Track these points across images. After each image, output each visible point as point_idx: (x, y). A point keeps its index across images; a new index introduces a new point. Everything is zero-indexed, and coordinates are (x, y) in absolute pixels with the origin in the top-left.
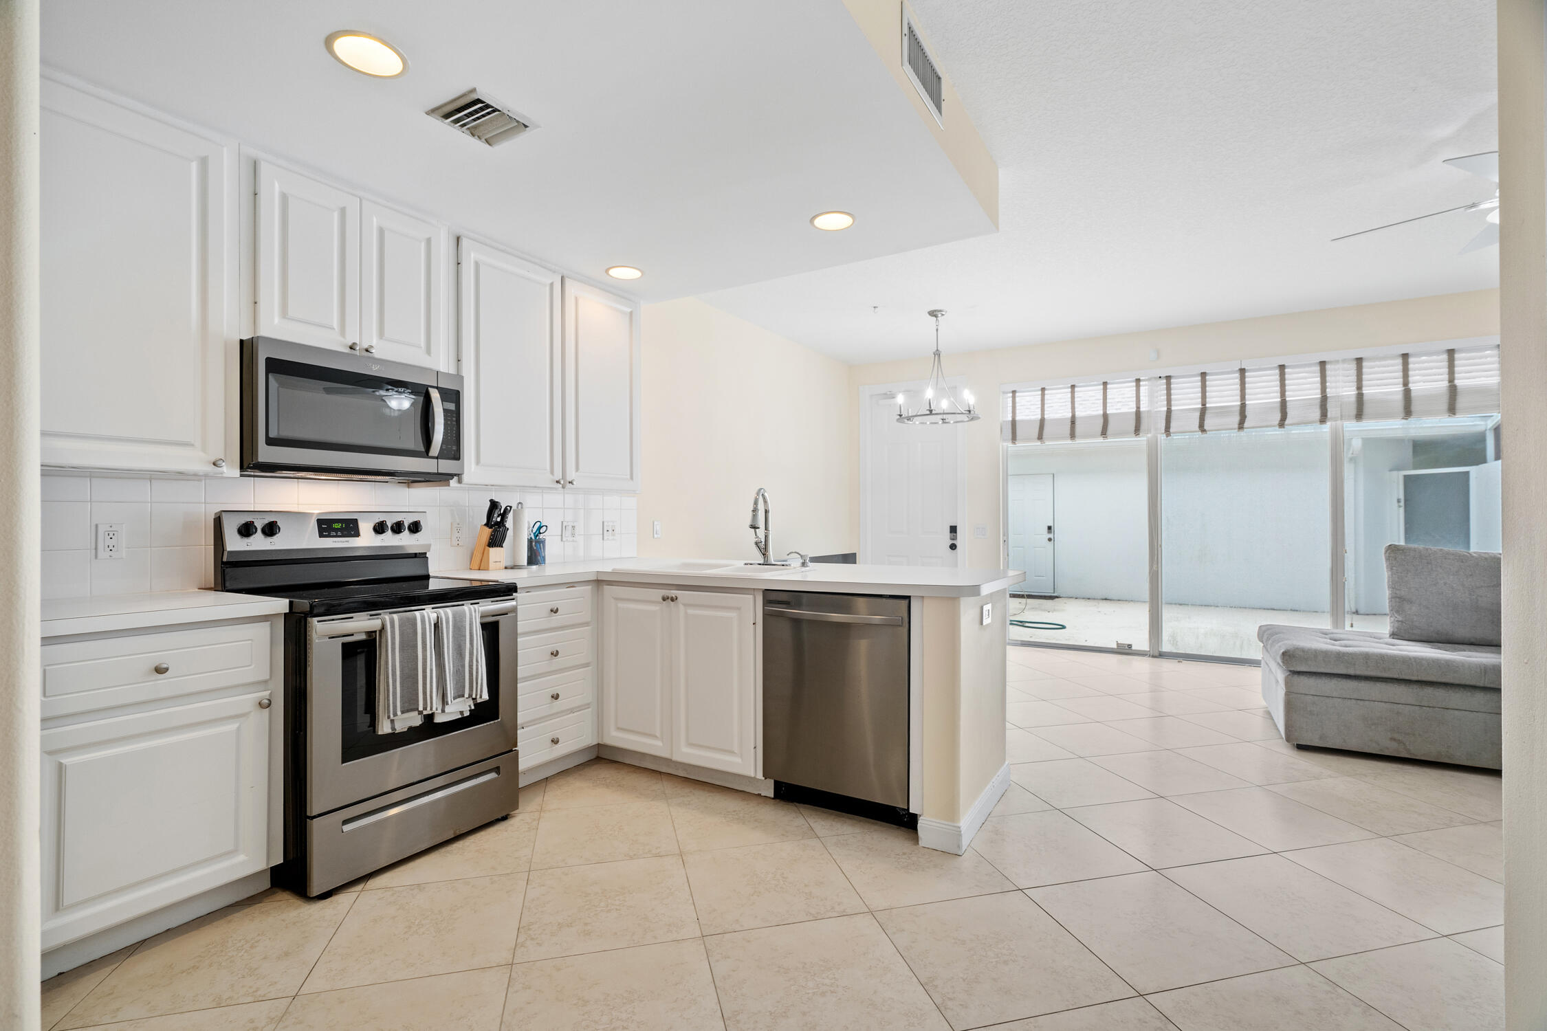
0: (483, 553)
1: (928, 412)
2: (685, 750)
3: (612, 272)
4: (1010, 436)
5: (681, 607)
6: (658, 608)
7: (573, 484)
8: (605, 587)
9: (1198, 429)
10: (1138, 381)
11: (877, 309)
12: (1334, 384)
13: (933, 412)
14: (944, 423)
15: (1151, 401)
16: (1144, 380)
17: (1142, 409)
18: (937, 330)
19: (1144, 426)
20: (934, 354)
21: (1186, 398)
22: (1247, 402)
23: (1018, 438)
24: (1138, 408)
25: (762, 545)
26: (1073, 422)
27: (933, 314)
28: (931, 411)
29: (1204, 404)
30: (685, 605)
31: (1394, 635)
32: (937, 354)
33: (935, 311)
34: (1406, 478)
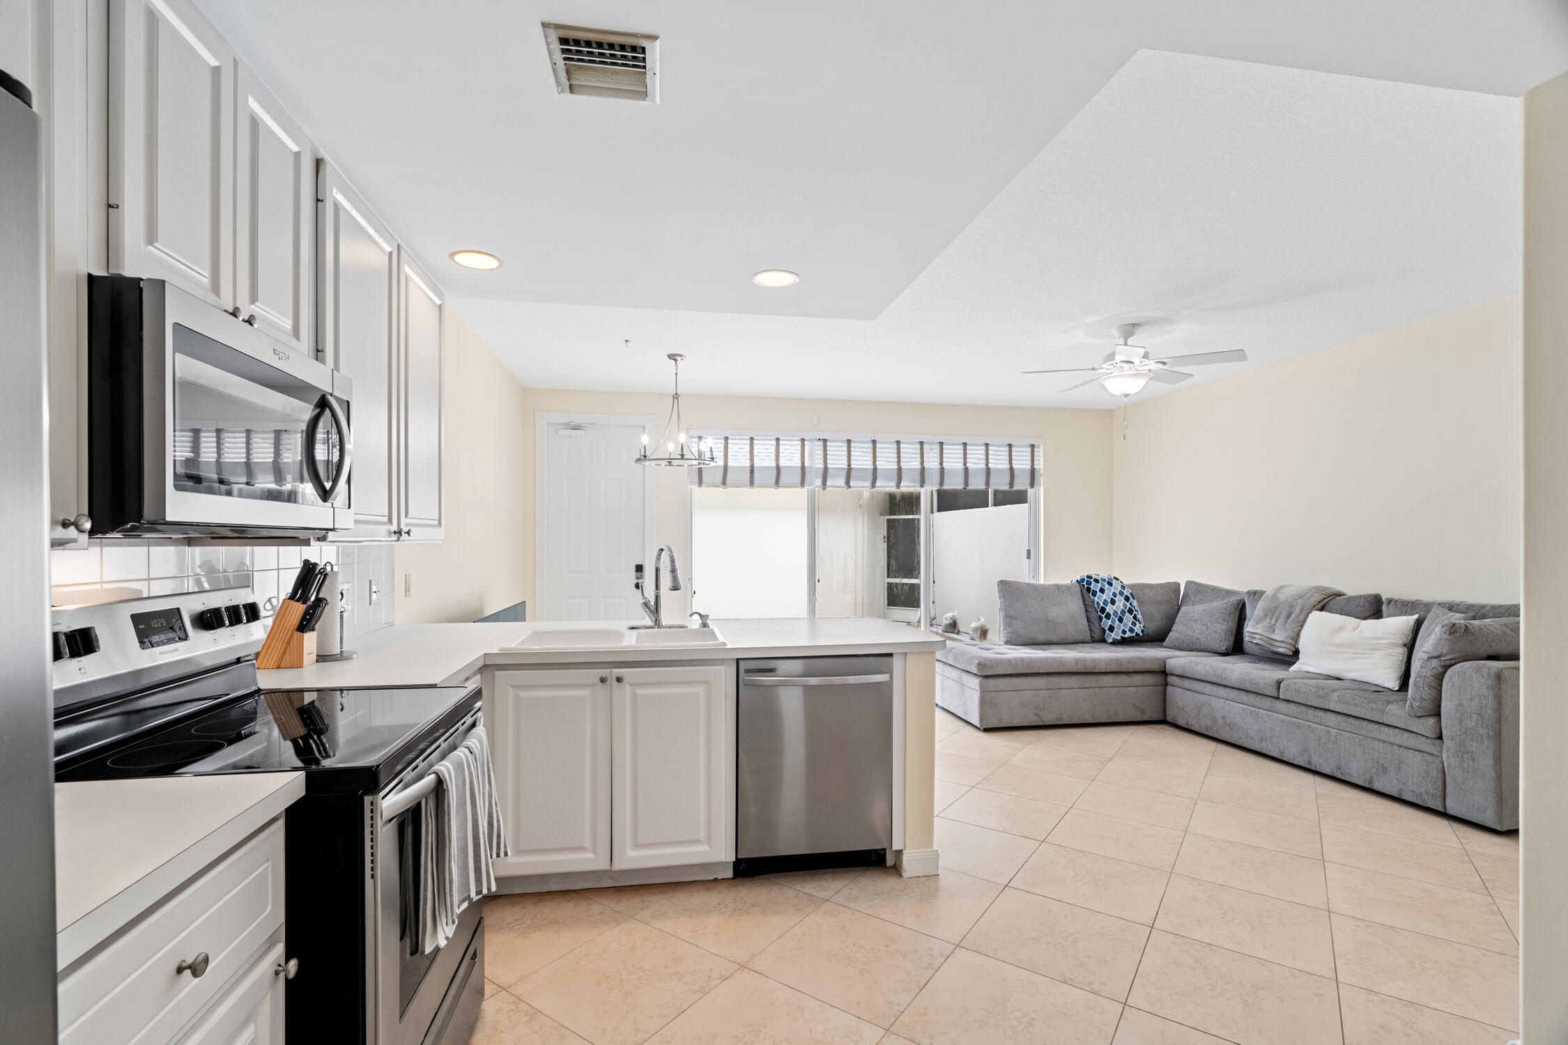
0: (289, 642)
1: (680, 457)
2: (632, 853)
3: (459, 258)
4: (696, 480)
5: (628, 688)
6: (587, 692)
7: (409, 535)
8: (497, 673)
9: (843, 485)
10: (803, 440)
11: (628, 344)
12: (928, 460)
13: (685, 457)
14: (669, 465)
15: (811, 459)
16: (807, 441)
17: (806, 465)
18: (676, 374)
19: (807, 479)
20: (673, 397)
21: (837, 460)
22: (878, 467)
23: (703, 482)
24: (803, 463)
25: (653, 608)
26: (752, 471)
27: (673, 357)
28: (683, 456)
29: (849, 465)
30: (631, 685)
31: (1007, 643)
32: (676, 396)
33: (676, 355)
34: (888, 520)
